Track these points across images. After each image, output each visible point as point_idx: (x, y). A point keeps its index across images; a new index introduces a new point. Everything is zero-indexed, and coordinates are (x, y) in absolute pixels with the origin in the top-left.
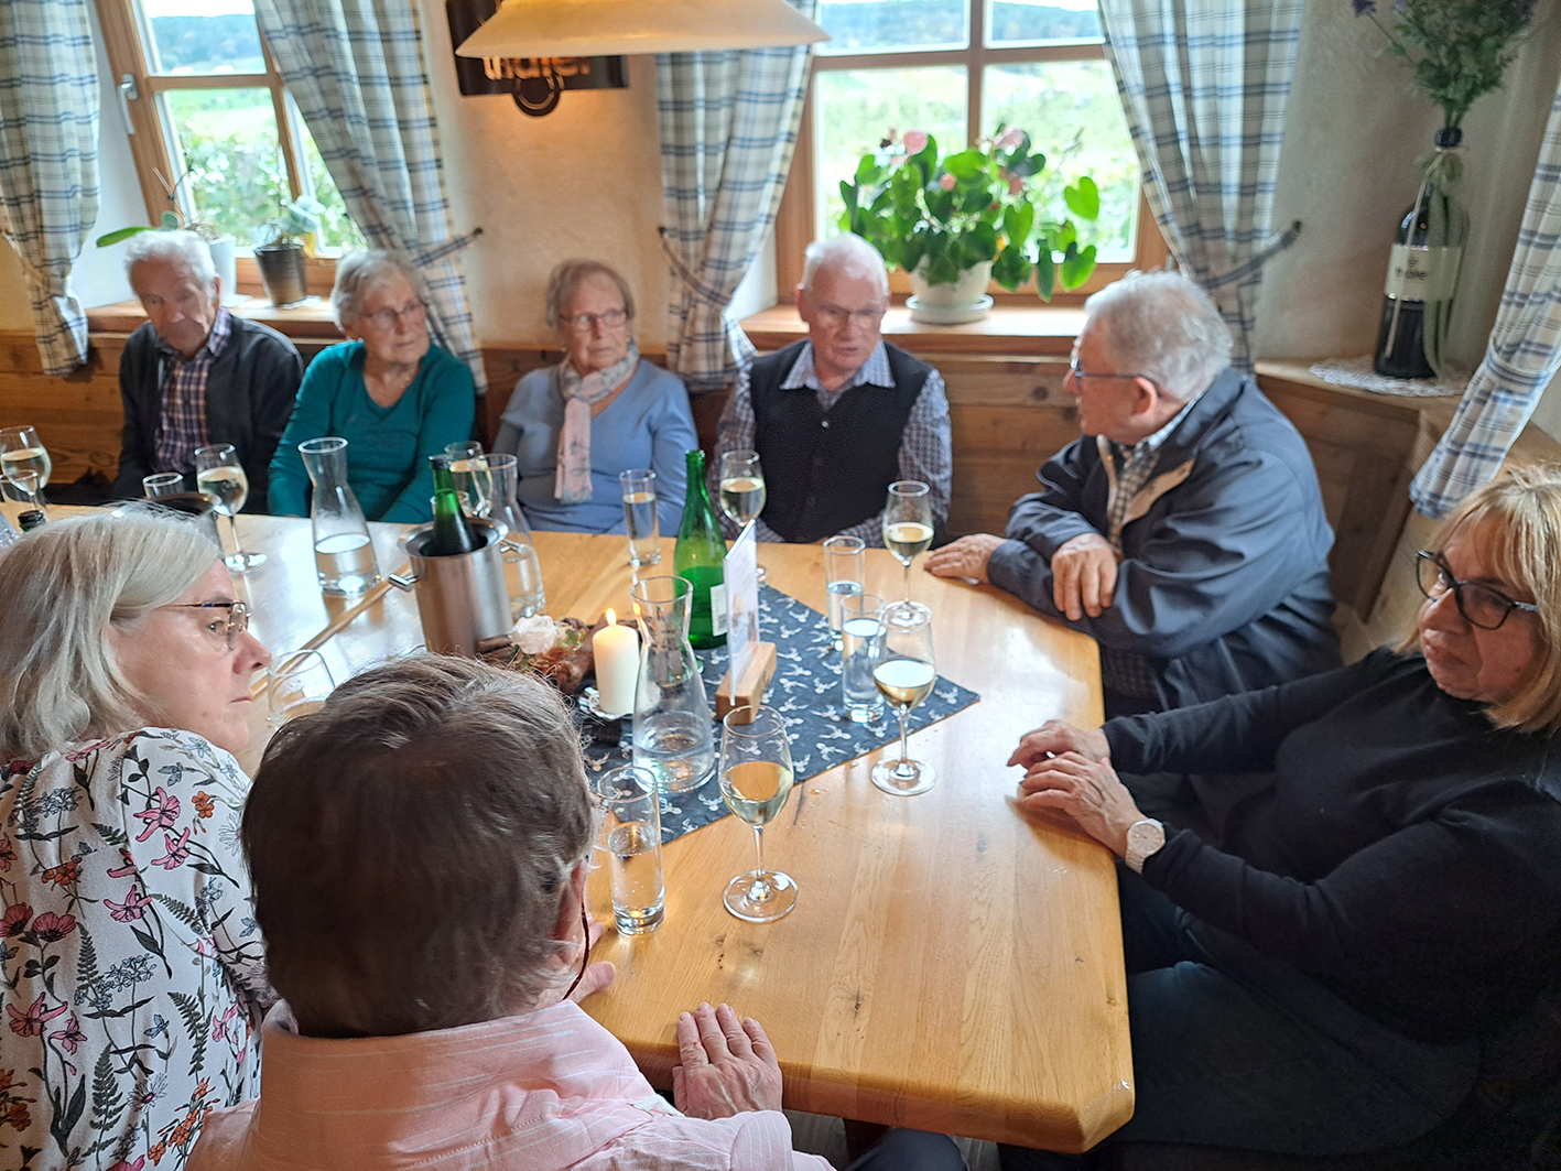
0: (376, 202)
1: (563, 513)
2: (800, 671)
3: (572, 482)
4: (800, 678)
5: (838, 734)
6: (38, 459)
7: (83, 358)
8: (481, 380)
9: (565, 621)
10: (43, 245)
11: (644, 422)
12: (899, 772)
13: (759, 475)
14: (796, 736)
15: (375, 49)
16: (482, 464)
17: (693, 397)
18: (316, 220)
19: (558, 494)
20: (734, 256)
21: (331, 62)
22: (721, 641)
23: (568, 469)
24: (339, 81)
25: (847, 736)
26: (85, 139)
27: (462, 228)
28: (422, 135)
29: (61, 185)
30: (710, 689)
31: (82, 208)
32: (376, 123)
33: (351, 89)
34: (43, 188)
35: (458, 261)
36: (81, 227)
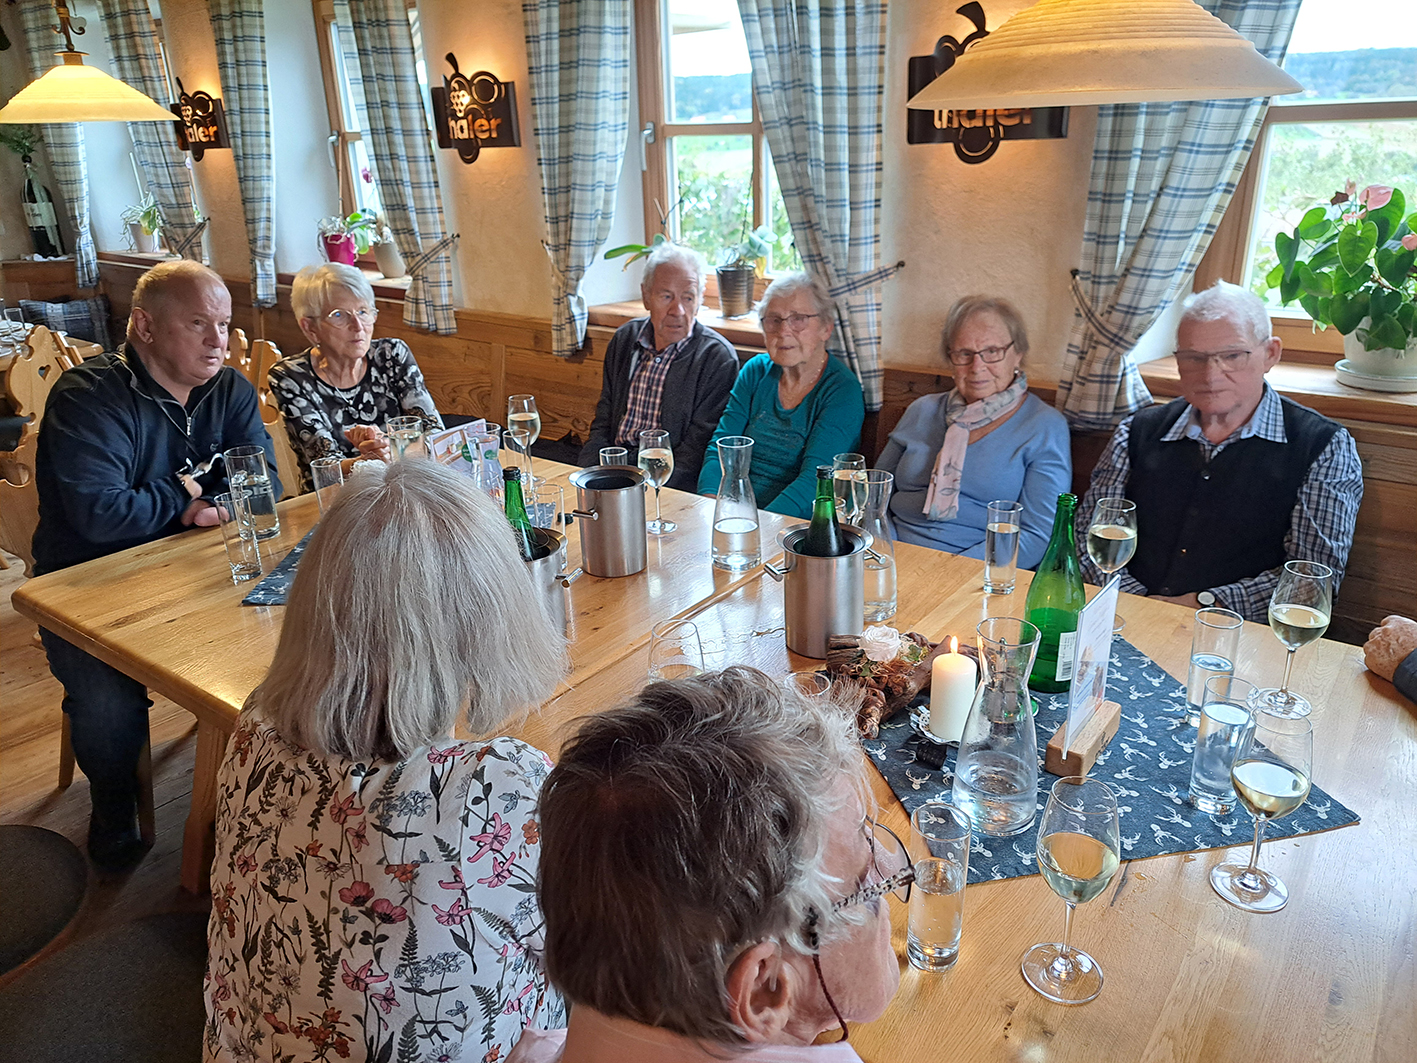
0: (819, 235)
1: (928, 528)
2: (1144, 739)
3: (941, 501)
4: (1143, 747)
5: (1177, 819)
6: (532, 422)
7: (580, 344)
8: (877, 398)
9: (910, 636)
10: (568, 255)
11: (1020, 453)
12: (1246, 881)
13: (1133, 525)
14: (1128, 809)
15: (842, 101)
16: (862, 475)
17: (1075, 435)
18: (768, 247)
19: (926, 511)
20: (1145, 302)
21: (804, 113)
22: (1064, 687)
23: (938, 489)
24: (808, 129)
25: (1187, 824)
26: (611, 174)
27: (887, 262)
28: (868, 178)
29: (589, 210)
30: (1043, 735)
31: (599, 228)
32: (831, 167)
33: (815, 137)
34: (575, 211)
35: (879, 290)
36: (596, 243)
